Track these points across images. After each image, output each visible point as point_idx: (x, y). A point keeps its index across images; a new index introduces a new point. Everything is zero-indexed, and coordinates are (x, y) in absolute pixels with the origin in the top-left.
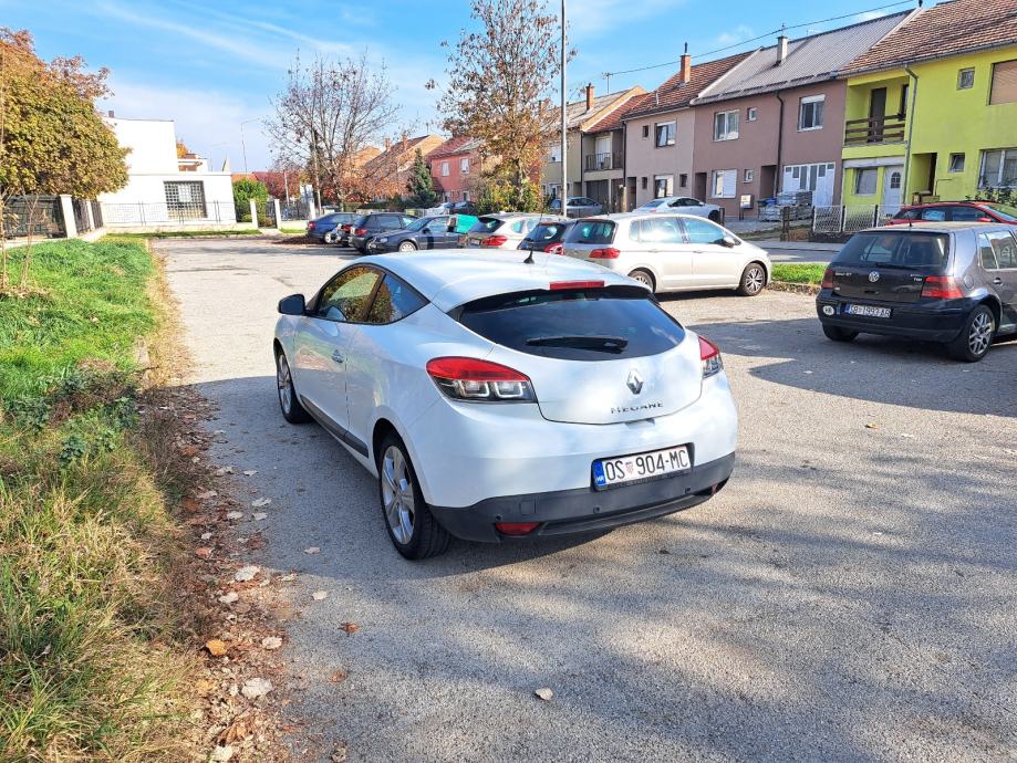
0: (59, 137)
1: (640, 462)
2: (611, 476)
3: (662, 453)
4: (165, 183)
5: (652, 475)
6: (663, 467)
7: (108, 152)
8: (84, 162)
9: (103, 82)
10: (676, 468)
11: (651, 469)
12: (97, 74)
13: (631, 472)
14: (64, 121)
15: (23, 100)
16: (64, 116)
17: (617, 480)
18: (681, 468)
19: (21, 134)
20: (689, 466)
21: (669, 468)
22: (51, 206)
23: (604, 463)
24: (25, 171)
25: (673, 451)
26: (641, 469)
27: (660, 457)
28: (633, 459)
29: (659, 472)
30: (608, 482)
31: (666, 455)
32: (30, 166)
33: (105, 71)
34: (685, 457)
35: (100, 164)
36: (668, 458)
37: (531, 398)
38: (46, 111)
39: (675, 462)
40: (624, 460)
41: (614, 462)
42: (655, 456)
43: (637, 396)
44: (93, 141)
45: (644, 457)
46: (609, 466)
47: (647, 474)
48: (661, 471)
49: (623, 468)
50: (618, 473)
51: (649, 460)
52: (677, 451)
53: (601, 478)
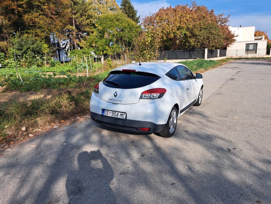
0: (207, 35)
1: (113, 113)
3: (119, 113)
4: (246, 44)
6: (118, 116)
7: (219, 37)
8: (212, 40)
9: (228, 19)
10: (121, 117)
11: (115, 115)
12: (227, 17)
13: (110, 114)
14: (209, 31)
15: (201, 27)
16: (210, 29)
17: (106, 115)
18: (122, 118)
19: (199, 35)
20: (125, 118)
21: (119, 117)
22: (203, 51)
23: (105, 110)
24: (198, 43)
25: (122, 113)
26: (112, 115)
27: (118, 113)
28: (111, 112)
29: (116, 117)
30: (104, 115)
32: (199, 42)
33: (229, 16)
34: (124, 116)
35: (216, 41)
36: (120, 114)
38: (206, 29)
39: (121, 116)
40: (109, 111)
41: (107, 111)
42: (117, 113)
43: (115, 97)
44: (216, 35)
45: (114, 112)
47: (113, 116)
48: (117, 117)
49: (109, 113)
50: (107, 114)
51: (115, 113)
52: (123, 114)
53: (103, 113)
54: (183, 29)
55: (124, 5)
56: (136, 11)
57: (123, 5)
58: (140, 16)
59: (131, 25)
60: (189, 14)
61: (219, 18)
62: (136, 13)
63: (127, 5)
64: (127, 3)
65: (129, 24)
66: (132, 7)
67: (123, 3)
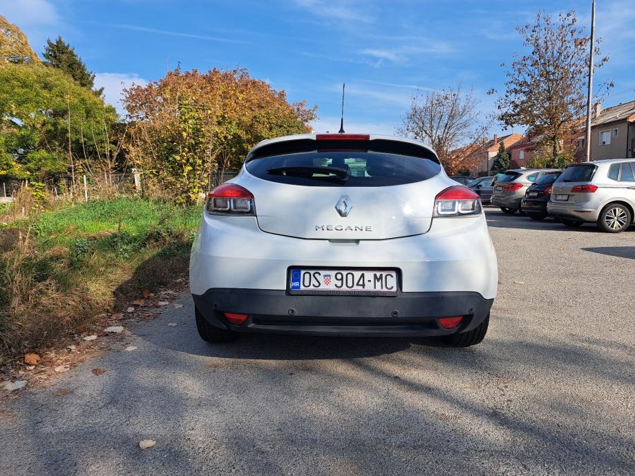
1: (339, 276)
2: (307, 284)
3: (366, 272)
5: (349, 289)
6: (363, 285)
9: (315, 113)
10: (378, 288)
11: (350, 284)
12: (312, 109)
15: (270, 122)
17: (312, 288)
18: (385, 289)
20: (395, 289)
21: (369, 287)
23: (303, 272)
25: (378, 274)
26: (339, 283)
27: (363, 276)
28: (333, 273)
29: (356, 288)
30: (302, 288)
31: (369, 275)
33: (316, 107)
34: (392, 282)
36: (372, 278)
37: (252, 212)
38: (281, 126)
39: (378, 284)
40: (323, 273)
41: (312, 272)
42: (357, 274)
45: (345, 273)
46: (307, 276)
47: (344, 288)
48: (360, 288)
49: (321, 278)
50: (314, 282)
51: (350, 276)
52: (384, 274)
53: (296, 284)
54: (230, 123)
55: (55, 57)
56: (92, 75)
57: (51, 55)
58: (103, 89)
59: (88, 102)
60: (242, 92)
61: (298, 109)
62: (93, 78)
63: (64, 57)
64: (63, 53)
65: (83, 100)
66: (79, 65)
67: (52, 51)
